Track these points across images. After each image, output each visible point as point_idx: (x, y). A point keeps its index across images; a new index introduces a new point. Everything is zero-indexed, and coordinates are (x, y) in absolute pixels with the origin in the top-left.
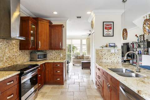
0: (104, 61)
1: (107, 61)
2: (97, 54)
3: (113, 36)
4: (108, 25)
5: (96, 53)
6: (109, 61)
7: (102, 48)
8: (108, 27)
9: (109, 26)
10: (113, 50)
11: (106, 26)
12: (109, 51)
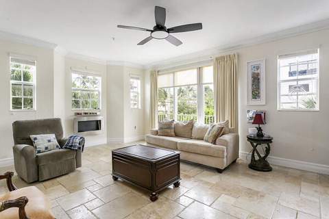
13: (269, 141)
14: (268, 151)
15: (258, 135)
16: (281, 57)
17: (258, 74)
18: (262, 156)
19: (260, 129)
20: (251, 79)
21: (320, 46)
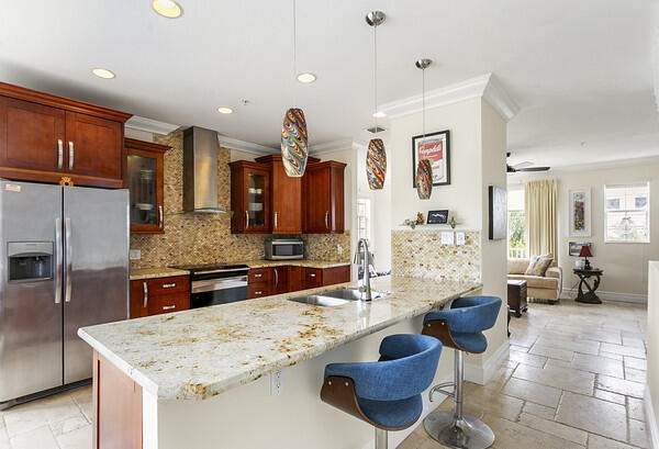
0: (418, 272)
1: (429, 274)
2: (396, 247)
3: (449, 183)
4: (431, 146)
5: (394, 246)
6: (435, 274)
7: (410, 228)
8: (428, 151)
9: (434, 150)
10: (446, 235)
11: (424, 152)
12: (435, 237)
13: (598, 273)
14: (597, 284)
15: (586, 268)
16: (608, 186)
17: (582, 204)
18: (592, 287)
19: (587, 262)
20: (573, 209)
21: (651, 180)
